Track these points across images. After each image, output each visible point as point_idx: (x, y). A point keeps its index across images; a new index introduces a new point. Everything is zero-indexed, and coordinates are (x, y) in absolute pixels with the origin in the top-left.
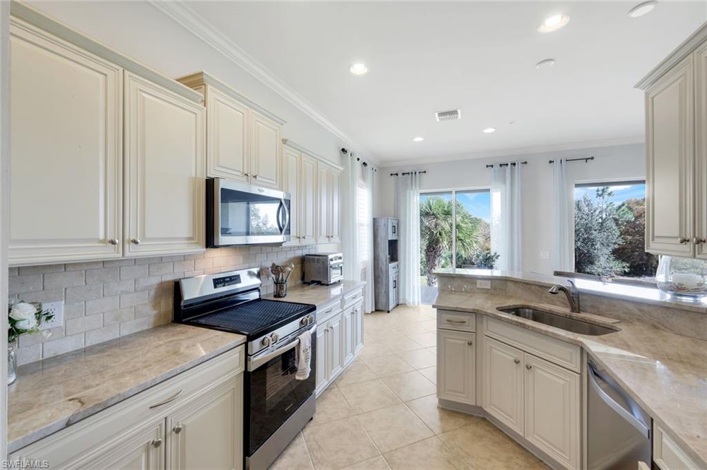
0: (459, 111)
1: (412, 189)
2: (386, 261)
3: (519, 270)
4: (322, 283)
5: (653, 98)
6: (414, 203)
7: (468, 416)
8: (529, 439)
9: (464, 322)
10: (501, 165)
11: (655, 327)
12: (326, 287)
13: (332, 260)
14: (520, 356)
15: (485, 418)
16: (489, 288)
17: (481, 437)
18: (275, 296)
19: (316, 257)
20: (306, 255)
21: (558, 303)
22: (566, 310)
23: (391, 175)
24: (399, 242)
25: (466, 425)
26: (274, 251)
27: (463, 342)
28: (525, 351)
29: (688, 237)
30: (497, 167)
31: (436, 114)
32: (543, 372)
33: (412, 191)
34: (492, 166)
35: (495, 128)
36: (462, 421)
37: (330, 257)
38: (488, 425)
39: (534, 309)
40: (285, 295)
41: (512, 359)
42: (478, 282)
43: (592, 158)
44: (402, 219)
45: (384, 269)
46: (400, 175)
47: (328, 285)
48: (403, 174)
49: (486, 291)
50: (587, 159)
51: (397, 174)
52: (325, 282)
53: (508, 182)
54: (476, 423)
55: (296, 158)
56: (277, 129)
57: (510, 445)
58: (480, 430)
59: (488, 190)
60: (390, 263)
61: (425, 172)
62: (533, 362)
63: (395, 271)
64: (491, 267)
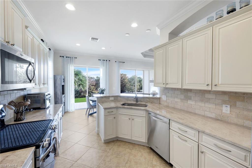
0: (99, 39)
1: (71, 64)
2: (61, 94)
3: (108, 93)
4: (41, 108)
5: (156, 52)
6: (71, 69)
7: (113, 141)
8: (133, 139)
9: (113, 111)
10: (103, 60)
11: (152, 103)
12: (44, 110)
13: (47, 96)
14: (130, 117)
15: (117, 140)
16: (113, 99)
17: (120, 145)
18: (15, 121)
19: (36, 95)
20: (28, 94)
21: (132, 101)
22: (135, 103)
23: (60, 56)
24: (65, 86)
25: (114, 144)
26: (8, 93)
27: (112, 118)
28: (131, 115)
29: (164, 83)
30: (102, 60)
31: (91, 38)
32: (136, 119)
33: (71, 65)
34: (100, 60)
35: (105, 48)
36: (113, 144)
37: (46, 94)
38: (119, 141)
39: (128, 104)
40: (24, 119)
41: (128, 118)
42: (110, 98)
43: (124, 62)
44: (66, 76)
45: (60, 98)
46: (65, 57)
47: (44, 109)
48: (66, 57)
49: (112, 101)
50: (123, 62)
51: (63, 57)
52: (44, 107)
53: (105, 66)
54: (117, 142)
55: (31, 39)
56: (23, 18)
57: (127, 144)
58: (118, 143)
59: (99, 68)
60: (62, 95)
61: (76, 58)
62: (134, 118)
63: (64, 98)
64: (103, 93)
